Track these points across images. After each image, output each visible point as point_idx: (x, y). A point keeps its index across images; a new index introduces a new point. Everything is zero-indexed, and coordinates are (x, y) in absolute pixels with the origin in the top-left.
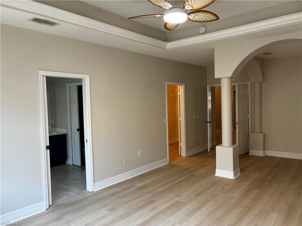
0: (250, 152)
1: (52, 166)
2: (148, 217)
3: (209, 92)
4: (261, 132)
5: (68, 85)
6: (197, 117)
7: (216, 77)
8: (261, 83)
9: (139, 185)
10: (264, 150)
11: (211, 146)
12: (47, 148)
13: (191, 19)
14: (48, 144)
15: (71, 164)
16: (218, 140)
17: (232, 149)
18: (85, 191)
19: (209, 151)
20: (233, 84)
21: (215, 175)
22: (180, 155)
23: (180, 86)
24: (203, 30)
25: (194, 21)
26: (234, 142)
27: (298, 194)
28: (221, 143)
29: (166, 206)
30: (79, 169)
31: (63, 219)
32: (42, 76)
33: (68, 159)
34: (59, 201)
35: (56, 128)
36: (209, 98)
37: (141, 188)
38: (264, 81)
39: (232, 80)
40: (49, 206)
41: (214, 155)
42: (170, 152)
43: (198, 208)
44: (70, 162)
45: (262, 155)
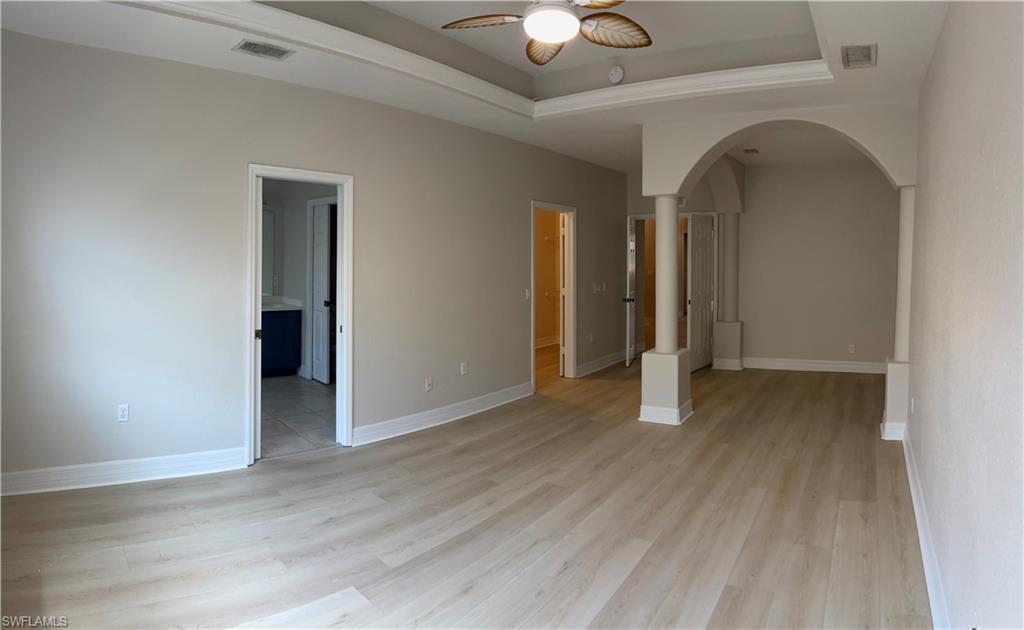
0: (714, 364)
1: (264, 375)
2: (474, 523)
3: (631, 234)
4: (738, 321)
5: (310, 203)
6: (604, 288)
7: (644, 194)
8: (738, 214)
9: (460, 442)
10: (741, 357)
11: (632, 353)
12: (257, 334)
13: (589, 35)
14: (260, 328)
15: (308, 377)
16: (648, 340)
17: (675, 358)
18: (333, 443)
19: (628, 365)
20: (683, 215)
21: (640, 419)
22: (561, 374)
23: (565, 215)
24: (616, 75)
25: (595, 42)
26: (681, 342)
27: (803, 441)
28: (654, 346)
29: (519, 496)
30: (325, 390)
31: (280, 495)
32: (254, 177)
33: (302, 366)
34: (276, 454)
35: (281, 295)
36: (632, 245)
37: (463, 451)
38: (743, 212)
39: (680, 206)
40: (256, 460)
41: (638, 374)
42: (538, 367)
43: (597, 500)
44: (305, 371)
45: (738, 368)
